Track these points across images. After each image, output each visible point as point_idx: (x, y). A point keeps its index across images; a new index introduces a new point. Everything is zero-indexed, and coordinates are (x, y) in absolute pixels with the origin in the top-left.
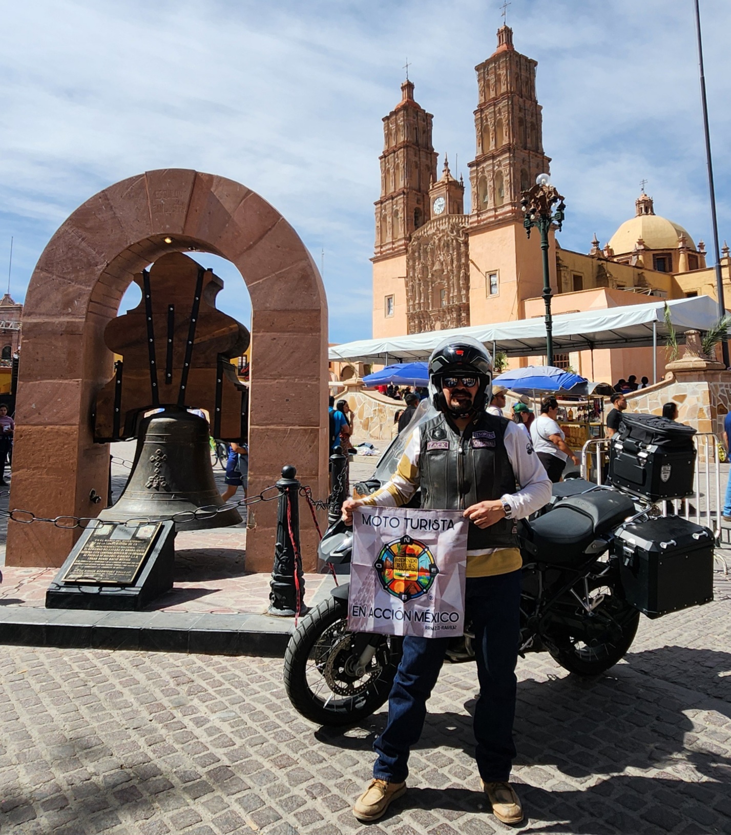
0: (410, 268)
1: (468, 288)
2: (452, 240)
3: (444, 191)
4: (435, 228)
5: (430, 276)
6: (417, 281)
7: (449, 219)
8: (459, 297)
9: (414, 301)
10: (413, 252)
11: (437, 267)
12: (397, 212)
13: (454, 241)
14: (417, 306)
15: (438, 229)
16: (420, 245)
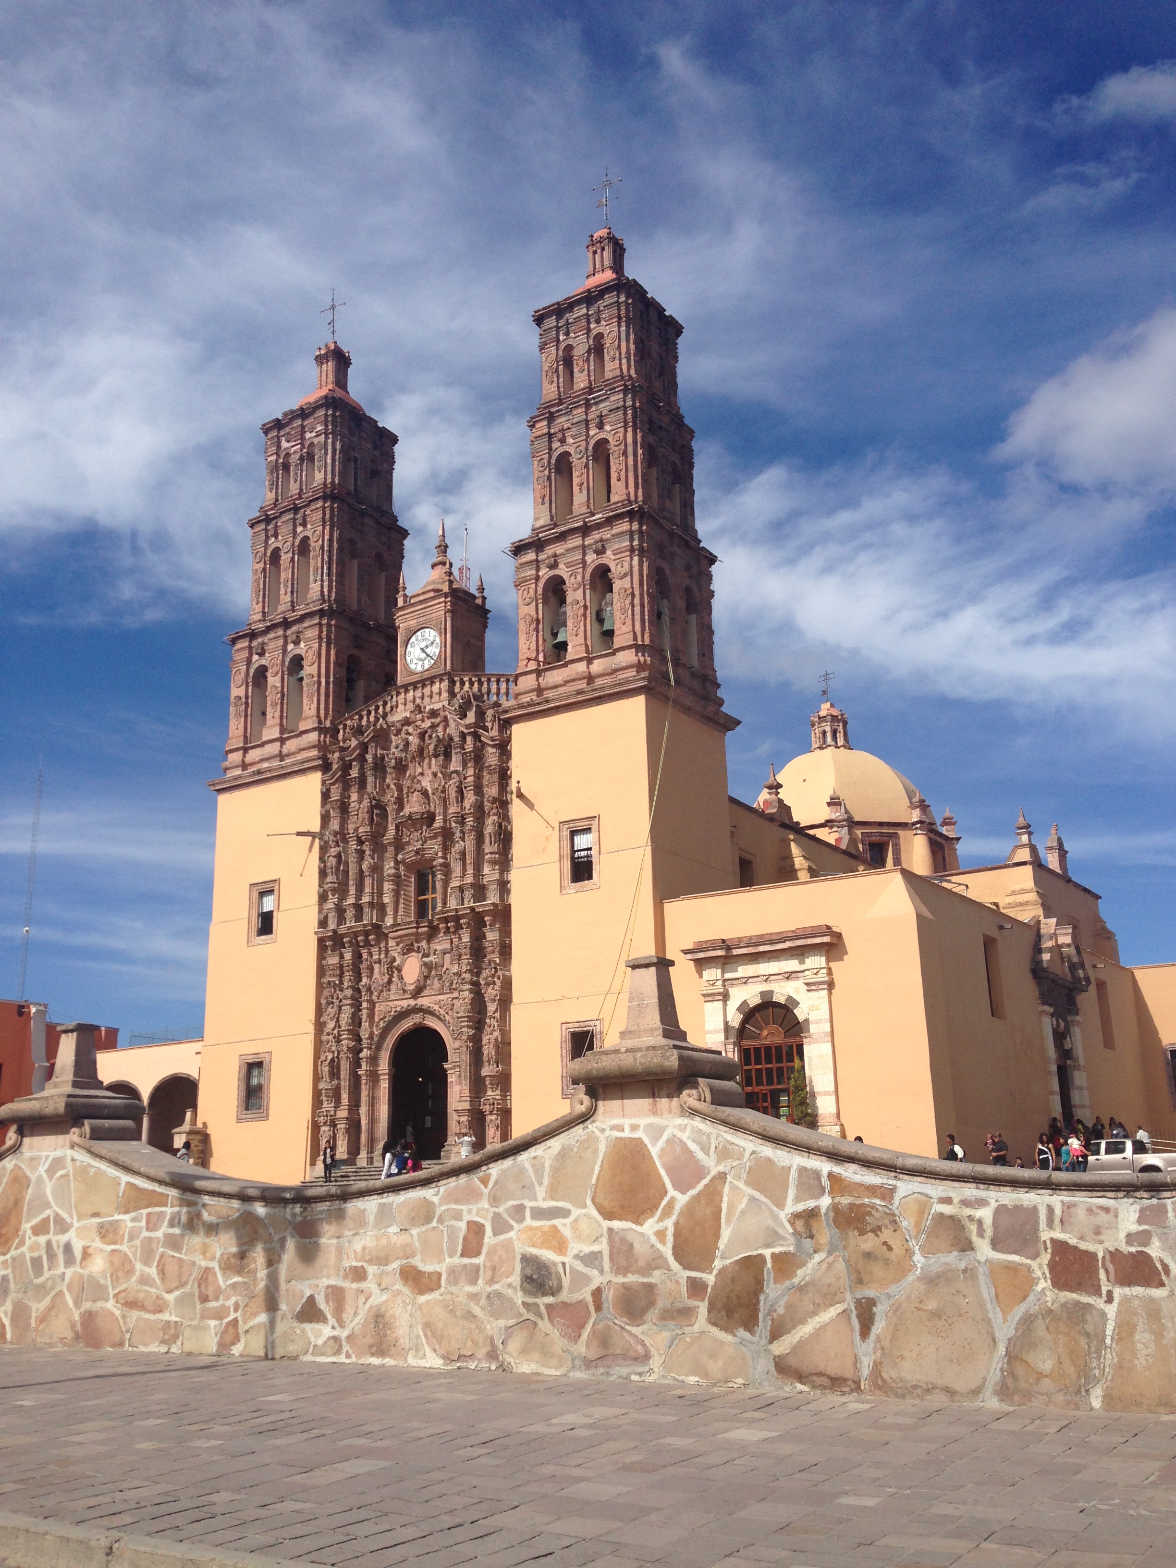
0: (335, 806)
1: (504, 861)
2: (463, 736)
3: (439, 609)
4: (410, 706)
5: (391, 832)
6: (353, 845)
7: (452, 683)
8: (480, 891)
9: (342, 899)
10: (346, 767)
11: (414, 806)
12: (297, 663)
13: (469, 739)
14: (350, 913)
15: (419, 709)
16: (364, 747)
